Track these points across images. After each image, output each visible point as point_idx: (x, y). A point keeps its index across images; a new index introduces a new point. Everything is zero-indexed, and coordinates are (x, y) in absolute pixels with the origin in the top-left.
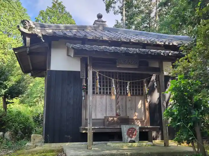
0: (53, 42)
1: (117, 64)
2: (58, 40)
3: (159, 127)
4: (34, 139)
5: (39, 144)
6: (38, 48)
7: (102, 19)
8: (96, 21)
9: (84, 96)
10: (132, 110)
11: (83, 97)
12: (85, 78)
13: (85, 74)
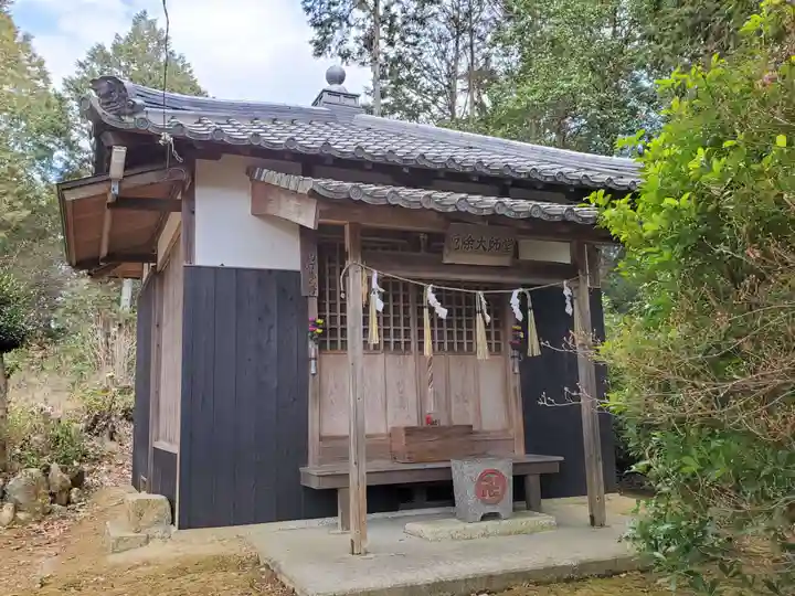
0: (201, 164)
1: (446, 251)
2: (217, 157)
3: (561, 458)
4: (141, 515)
5: (158, 531)
6: (152, 184)
7: (344, 84)
8: (324, 91)
9: (315, 359)
10: (466, 401)
11: (313, 362)
12: (317, 294)
13: (316, 281)
